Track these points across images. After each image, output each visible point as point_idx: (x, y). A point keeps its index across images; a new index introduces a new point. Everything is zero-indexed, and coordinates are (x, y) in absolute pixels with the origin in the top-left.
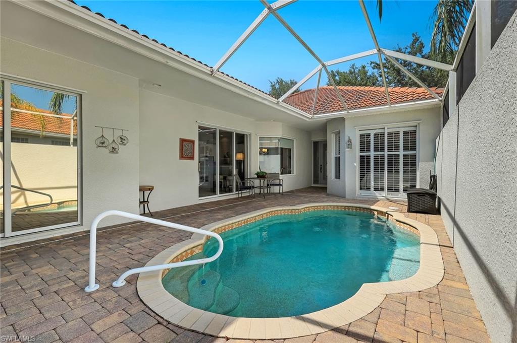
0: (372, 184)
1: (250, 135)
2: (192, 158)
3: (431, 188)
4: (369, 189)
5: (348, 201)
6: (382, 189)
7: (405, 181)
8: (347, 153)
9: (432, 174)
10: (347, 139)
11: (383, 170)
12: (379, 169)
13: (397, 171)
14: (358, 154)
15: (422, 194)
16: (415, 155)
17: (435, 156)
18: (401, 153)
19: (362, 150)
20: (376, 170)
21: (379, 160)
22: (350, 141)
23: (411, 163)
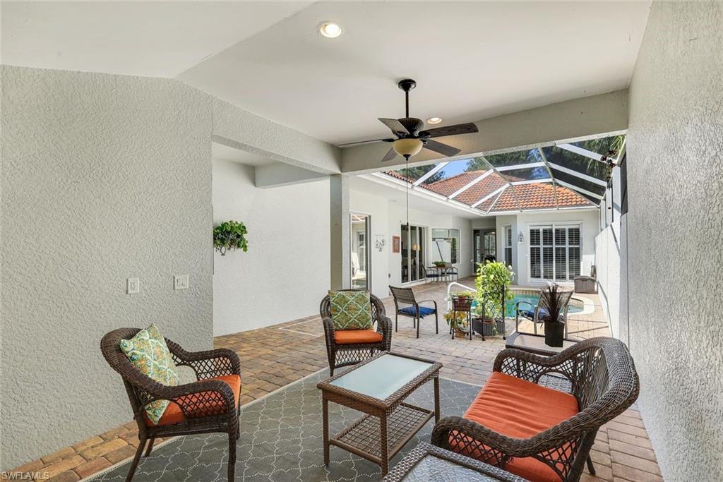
0: (542, 272)
1: (427, 228)
2: (399, 251)
3: (593, 276)
4: (539, 277)
5: (521, 287)
6: (552, 277)
7: (571, 270)
8: (519, 247)
9: (593, 264)
10: (519, 233)
11: (551, 261)
12: (548, 259)
13: (564, 260)
14: (529, 246)
15: (584, 279)
16: (579, 249)
17: (595, 249)
18: (567, 246)
19: (532, 243)
20: (545, 261)
21: (548, 252)
22: (521, 235)
23: (576, 254)
